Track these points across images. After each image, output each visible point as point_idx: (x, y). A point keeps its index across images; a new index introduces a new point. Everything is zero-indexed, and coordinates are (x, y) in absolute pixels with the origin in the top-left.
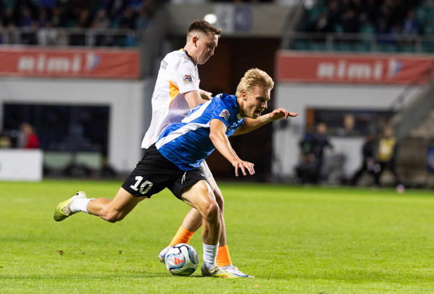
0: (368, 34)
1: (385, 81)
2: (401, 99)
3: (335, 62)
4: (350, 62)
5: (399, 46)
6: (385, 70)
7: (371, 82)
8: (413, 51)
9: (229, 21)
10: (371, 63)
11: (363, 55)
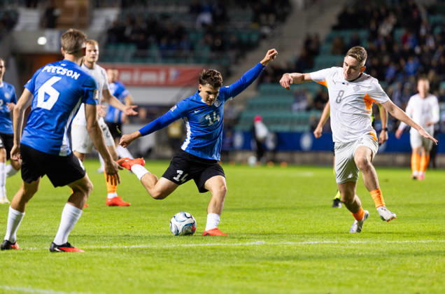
0: (154, 51)
1: (167, 85)
2: (178, 97)
3: (131, 71)
4: (142, 71)
5: (177, 59)
6: (167, 76)
7: (157, 85)
8: (186, 62)
9: (55, 42)
10: (157, 71)
11: (151, 65)
